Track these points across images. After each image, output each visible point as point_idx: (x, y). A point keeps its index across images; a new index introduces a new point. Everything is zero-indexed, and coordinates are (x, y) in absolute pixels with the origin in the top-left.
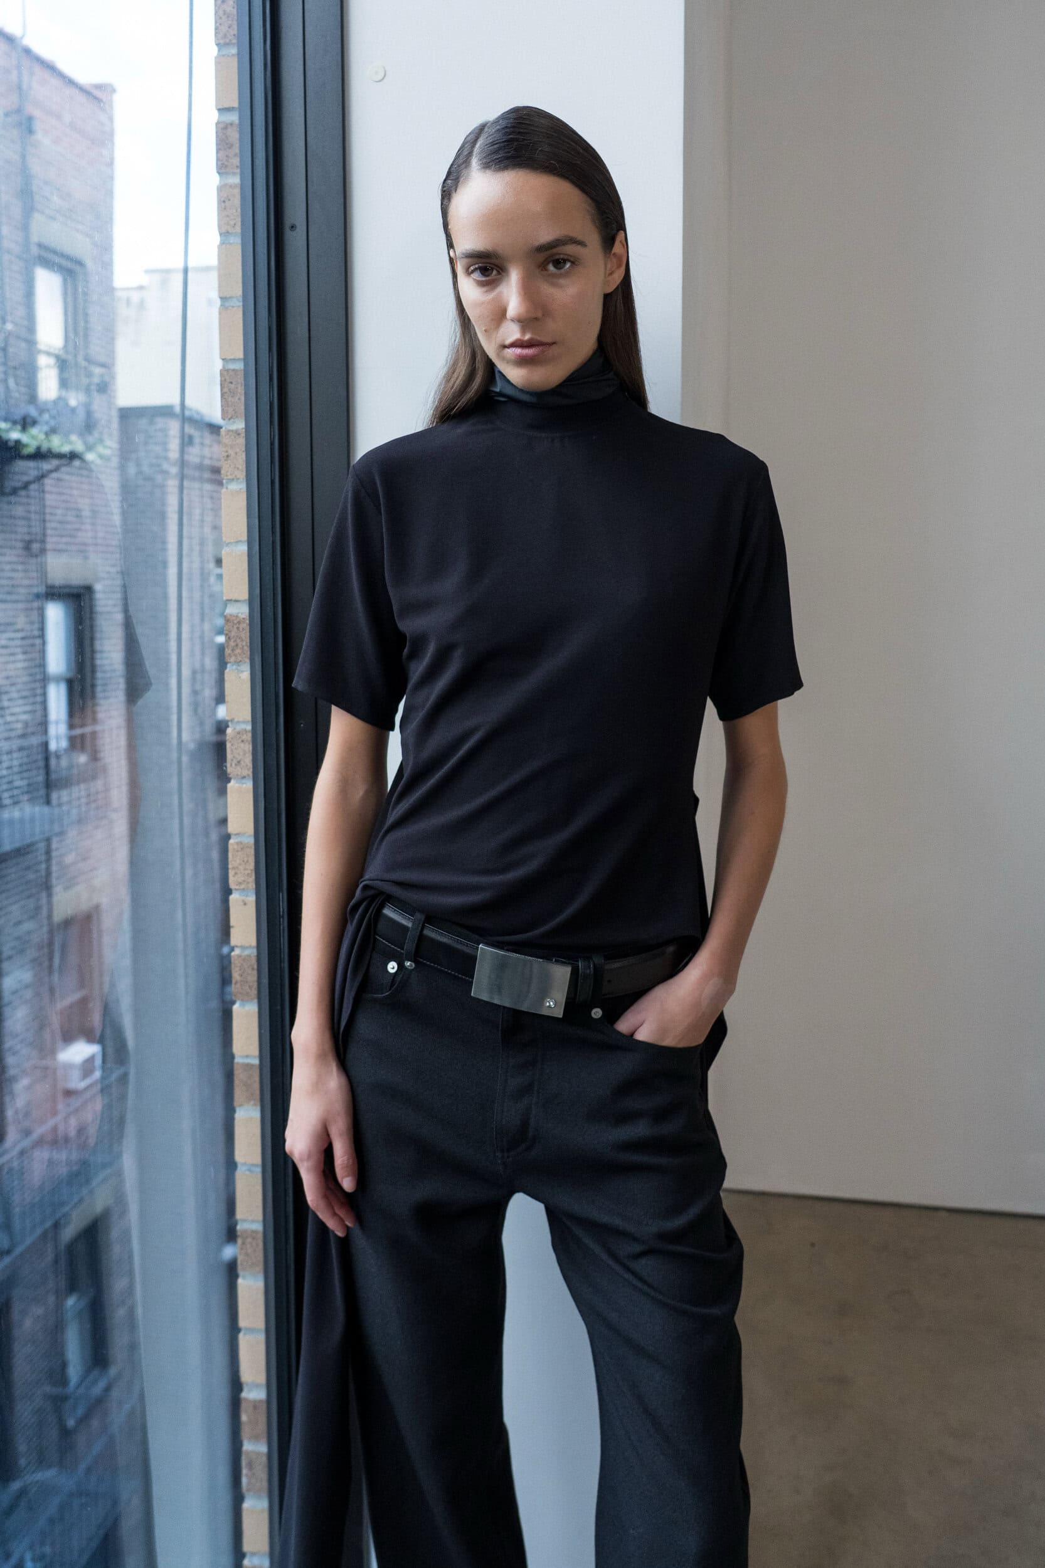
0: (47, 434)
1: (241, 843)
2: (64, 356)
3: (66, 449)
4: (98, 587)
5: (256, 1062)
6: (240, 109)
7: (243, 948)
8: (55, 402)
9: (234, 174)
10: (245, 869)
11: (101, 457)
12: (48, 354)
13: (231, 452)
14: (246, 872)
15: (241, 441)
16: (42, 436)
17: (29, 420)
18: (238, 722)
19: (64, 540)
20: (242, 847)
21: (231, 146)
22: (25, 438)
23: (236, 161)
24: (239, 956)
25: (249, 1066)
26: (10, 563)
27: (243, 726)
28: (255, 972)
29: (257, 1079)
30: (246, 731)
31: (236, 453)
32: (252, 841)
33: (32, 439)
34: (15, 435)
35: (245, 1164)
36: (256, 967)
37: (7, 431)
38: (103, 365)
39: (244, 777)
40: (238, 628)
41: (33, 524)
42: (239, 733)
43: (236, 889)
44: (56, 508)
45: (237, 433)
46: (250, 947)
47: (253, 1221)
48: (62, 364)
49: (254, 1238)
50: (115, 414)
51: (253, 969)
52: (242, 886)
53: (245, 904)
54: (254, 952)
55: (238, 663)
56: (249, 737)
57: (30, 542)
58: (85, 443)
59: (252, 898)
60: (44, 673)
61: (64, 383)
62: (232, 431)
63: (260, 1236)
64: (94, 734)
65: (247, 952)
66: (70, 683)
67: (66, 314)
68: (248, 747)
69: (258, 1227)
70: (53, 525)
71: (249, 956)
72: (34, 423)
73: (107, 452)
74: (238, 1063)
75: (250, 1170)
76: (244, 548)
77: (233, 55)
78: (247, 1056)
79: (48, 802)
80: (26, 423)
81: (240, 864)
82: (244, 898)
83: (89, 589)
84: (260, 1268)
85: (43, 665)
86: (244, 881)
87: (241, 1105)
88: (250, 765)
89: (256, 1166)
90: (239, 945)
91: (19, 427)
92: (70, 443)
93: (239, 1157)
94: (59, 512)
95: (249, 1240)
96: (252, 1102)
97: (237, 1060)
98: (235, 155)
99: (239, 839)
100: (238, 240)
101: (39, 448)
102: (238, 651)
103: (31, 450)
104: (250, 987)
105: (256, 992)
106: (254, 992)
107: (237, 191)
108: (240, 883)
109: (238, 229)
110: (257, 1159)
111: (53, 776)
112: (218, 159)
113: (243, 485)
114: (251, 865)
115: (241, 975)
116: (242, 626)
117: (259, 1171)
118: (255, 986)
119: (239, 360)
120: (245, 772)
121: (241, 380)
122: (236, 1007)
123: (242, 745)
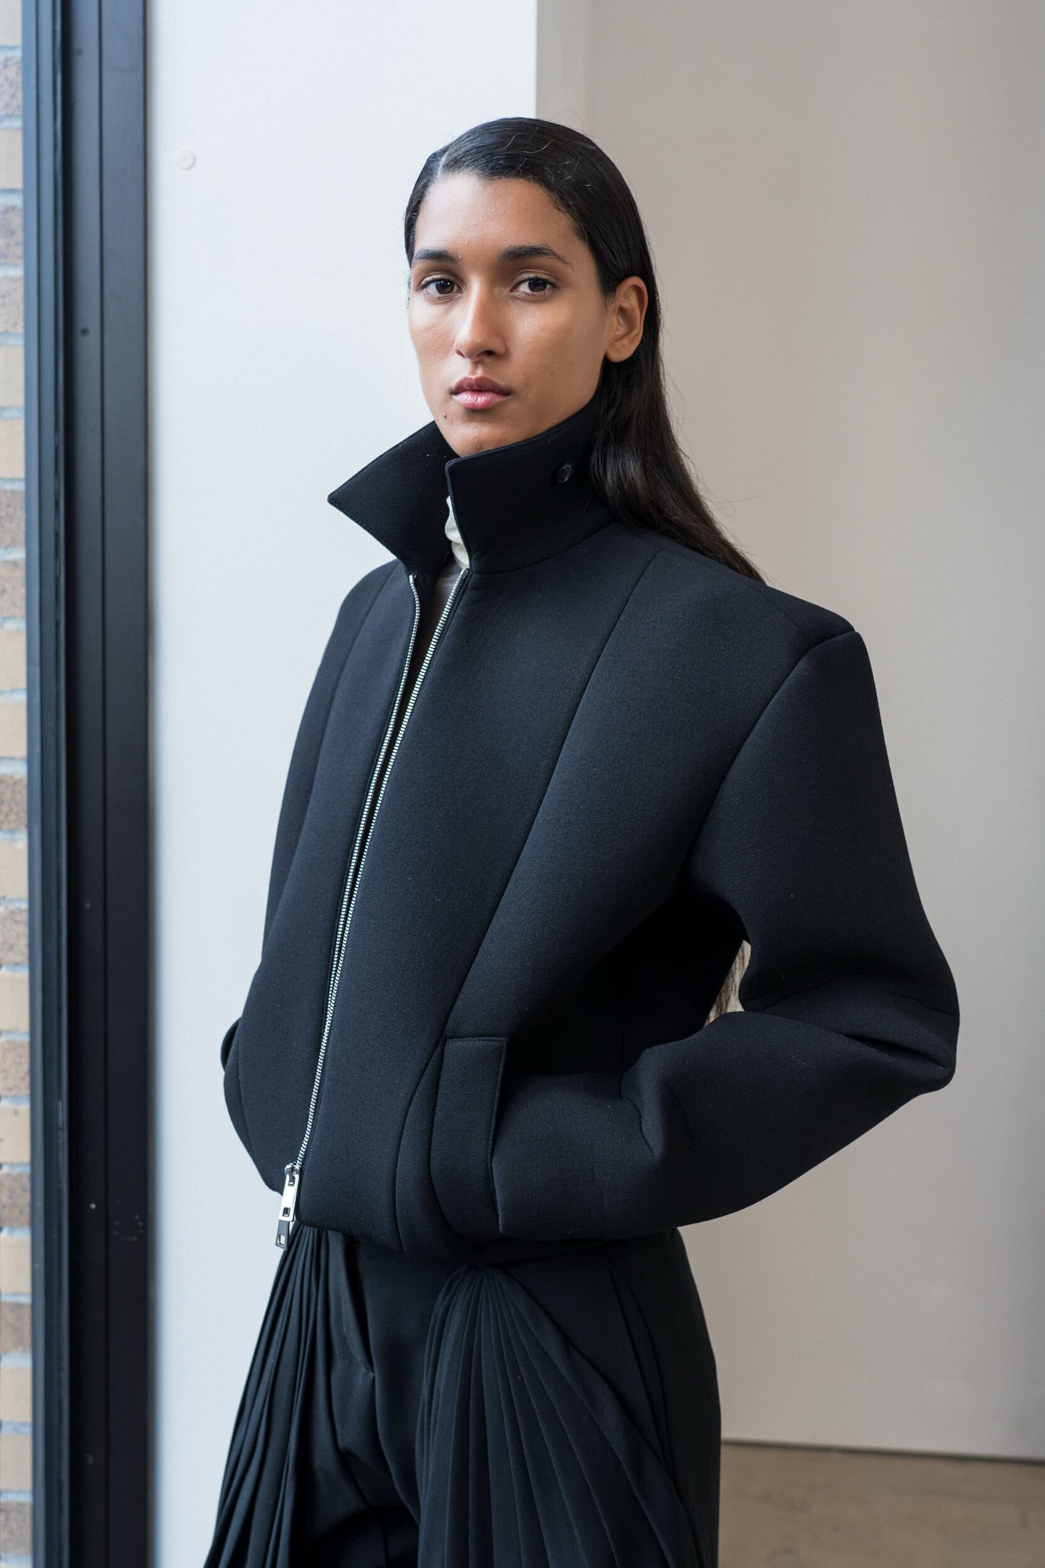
1: (13, 1042)
5: (27, 1300)
6: (25, 192)
7: (12, 1165)
9: (15, 265)
10: (17, 1073)
13: (8, 586)
14: (19, 1077)
15: (21, 573)
18: (12, 900)
20: (14, 1046)
21: (12, 233)
23: (19, 251)
24: (8, 1175)
25: (16, 1306)
27: (17, 905)
28: (28, 1196)
29: (27, 1321)
30: (21, 911)
31: (14, 588)
32: (26, 1039)
35: (10, 1423)
36: (28, 1189)
39: (17, 964)
40: (13, 791)
42: (12, 912)
43: (6, 1094)
45: (15, 564)
46: (21, 1164)
47: (20, 1492)
49: (20, 1512)
51: (24, 1190)
52: (14, 1092)
53: (15, 1114)
54: (29, 1171)
55: (12, 831)
56: (24, 917)
59: (25, 1107)
62: (9, 562)
63: (28, 1510)
65: (17, 1171)
68: (23, 930)
69: (26, 1498)
71: (20, 1175)
74: (5, 1303)
75: (16, 1430)
76: (22, 698)
77: (17, 129)
78: (16, 1294)
81: (13, 1065)
82: (14, 1107)
84: (27, 1548)
86: (13, 1087)
87: (7, 1352)
88: (26, 950)
89: (22, 1424)
90: (8, 1159)
93: (4, 1413)
95: (14, 1514)
96: (20, 1350)
97: (3, 1299)
98: (17, 244)
99: (12, 1037)
100: (20, 342)
102: (12, 817)
104: (21, 1212)
105: (28, 1219)
106: (26, 1217)
107: (20, 286)
108: (10, 1089)
109: (20, 329)
110: (26, 1416)
113: (22, 625)
114: (25, 1067)
115: (10, 1197)
116: (18, 788)
117: (28, 1431)
118: (27, 1210)
119: (19, 480)
120: (19, 959)
121: (20, 503)
122: (4, 1236)
123: (15, 927)
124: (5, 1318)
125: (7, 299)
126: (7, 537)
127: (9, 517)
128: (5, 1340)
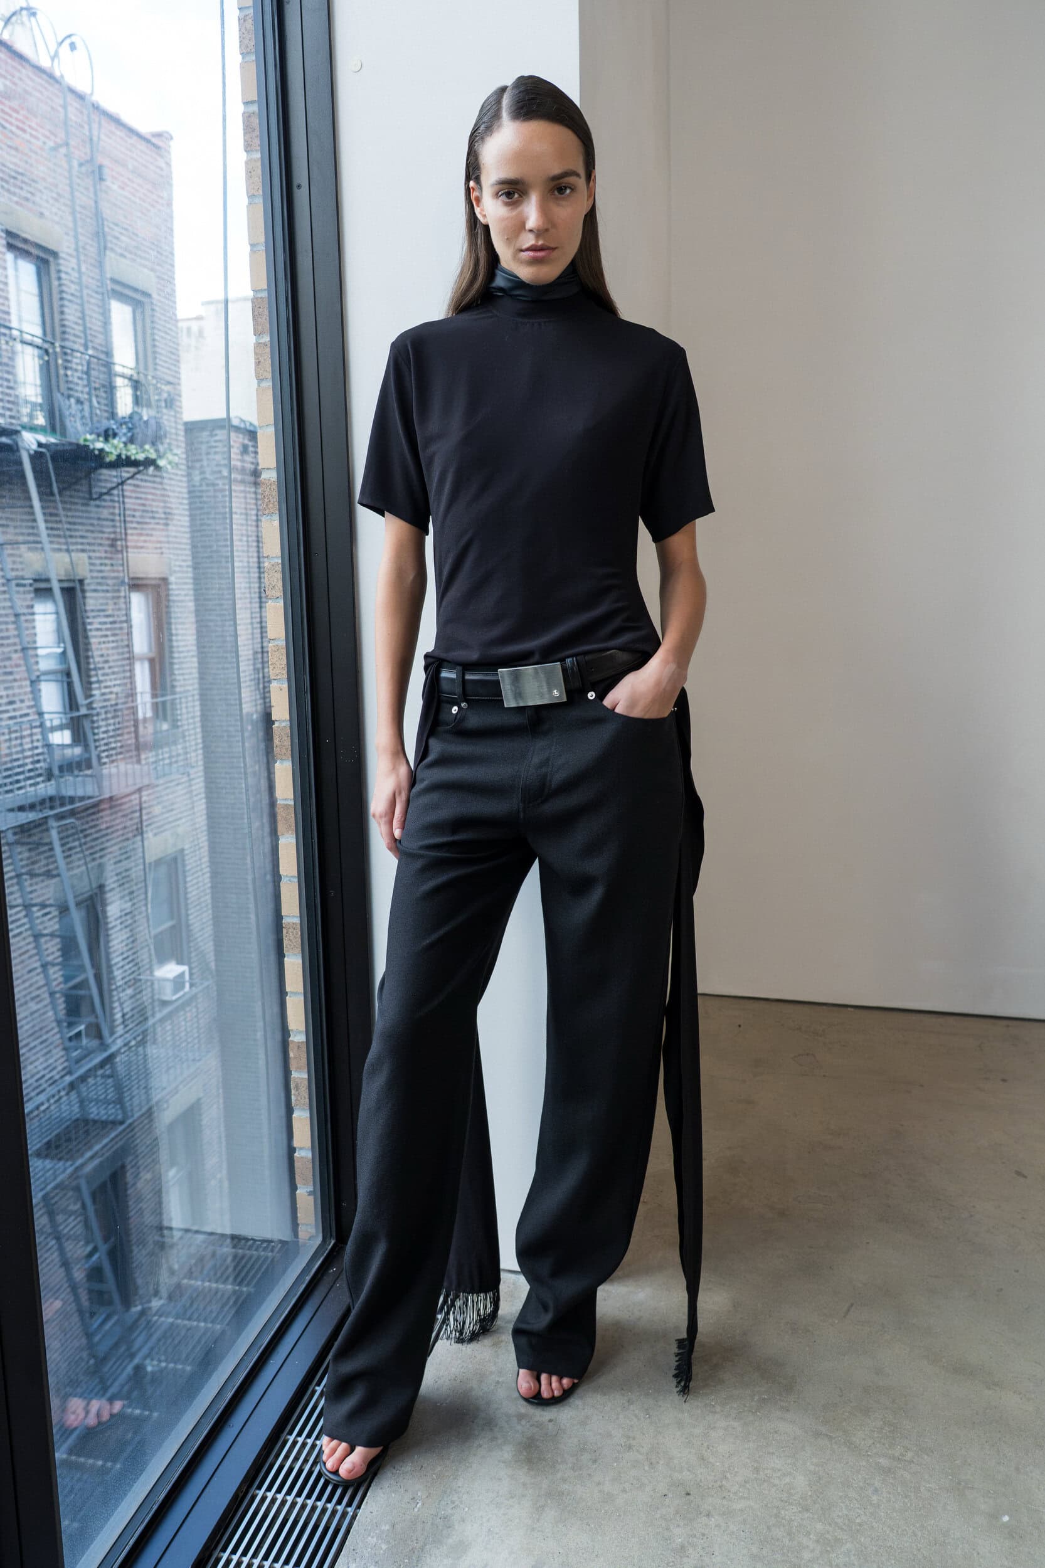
0: (125, 444)
1: (276, 642)
2: (135, 377)
3: (141, 457)
4: (172, 579)
5: (292, 802)
7: (280, 721)
8: (131, 417)
9: (257, 151)
11: (170, 463)
12: (123, 376)
13: (261, 359)
14: (281, 666)
16: (122, 445)
17: (111, 433)
19: (143, 538)
22: (107, 448)
24: (278, 727)
25: (287, 806)
26: (101, 558)
27: (275, 560)
28: (290, 739)
29: (293, 815)
30: (278, 564)
31: (264, 360)
32: (284, 644)
33: (113, 448)
34: (99, 445)
35: (285, 877)
36: (290, 734)
37: (93, 441)
38: (169, 383)
39: (277, 598)
41: (118, 524)
42: (273, 565)
44: (135, 510)
45: (265, 344)
46: (285, 720)
47: (294, 916)
48: (136, 385)
49: (295, 928)
50: (181, 427)
51: (288, 735)
53: (280, 689)
54: (289, 723)
56: (279, 567)
57: (115, 540)
58: (157, 451)
59: (285, 684)
60: (131, 652)
61: (137, 401)
62: (261, 343)
63: (299, 928)
64: (173, 702)
65: (283, 723)
66: (152, 661)
67: (136, 341)
68: (279, 575)
69: (297, 920)
70: (134, 525)
71: (285, 727)
72: (115, 435)
73: (176, 459)
74: (279, 805)
75: (291, 880)
78: (285, 799)
79: (139, 762)
80: (108, 435)
81: (276, 661)
82: (279, 685)
83: (165, 580)
84: (300, 951)
85: (129, 646)
86: (279, 673)
87: (282, 836)
88: (281, 587)
89: (296, 876)
90: (277, 719)
91: (101, 439)
92: (144, 451)
93: (282, 871)
94: (137, 514)
95: (292, 930)
96: (290, 831)
97: (278, 802)
101: (119, 456)
103: (112, 458)
104: (286, 750)
105: (291, 753)
106: (289, 753)
107: (259, 164)
108: (277, 677)
111: (141, 740)
112: (245, 141)
113: (271, 383)
114: (285, 661)
115: (279, 741)
116: (272, 487)
117: (297, 879)
118: (290, 748)
119: (265, 290)
120: (277, 594)
121: (266, 305)
122: (277, 765)
123: (276, 574)
124: (280, 813)
125: (253, 173)
126: (260, 328)
127: (261, 315)
128: (281, 827)
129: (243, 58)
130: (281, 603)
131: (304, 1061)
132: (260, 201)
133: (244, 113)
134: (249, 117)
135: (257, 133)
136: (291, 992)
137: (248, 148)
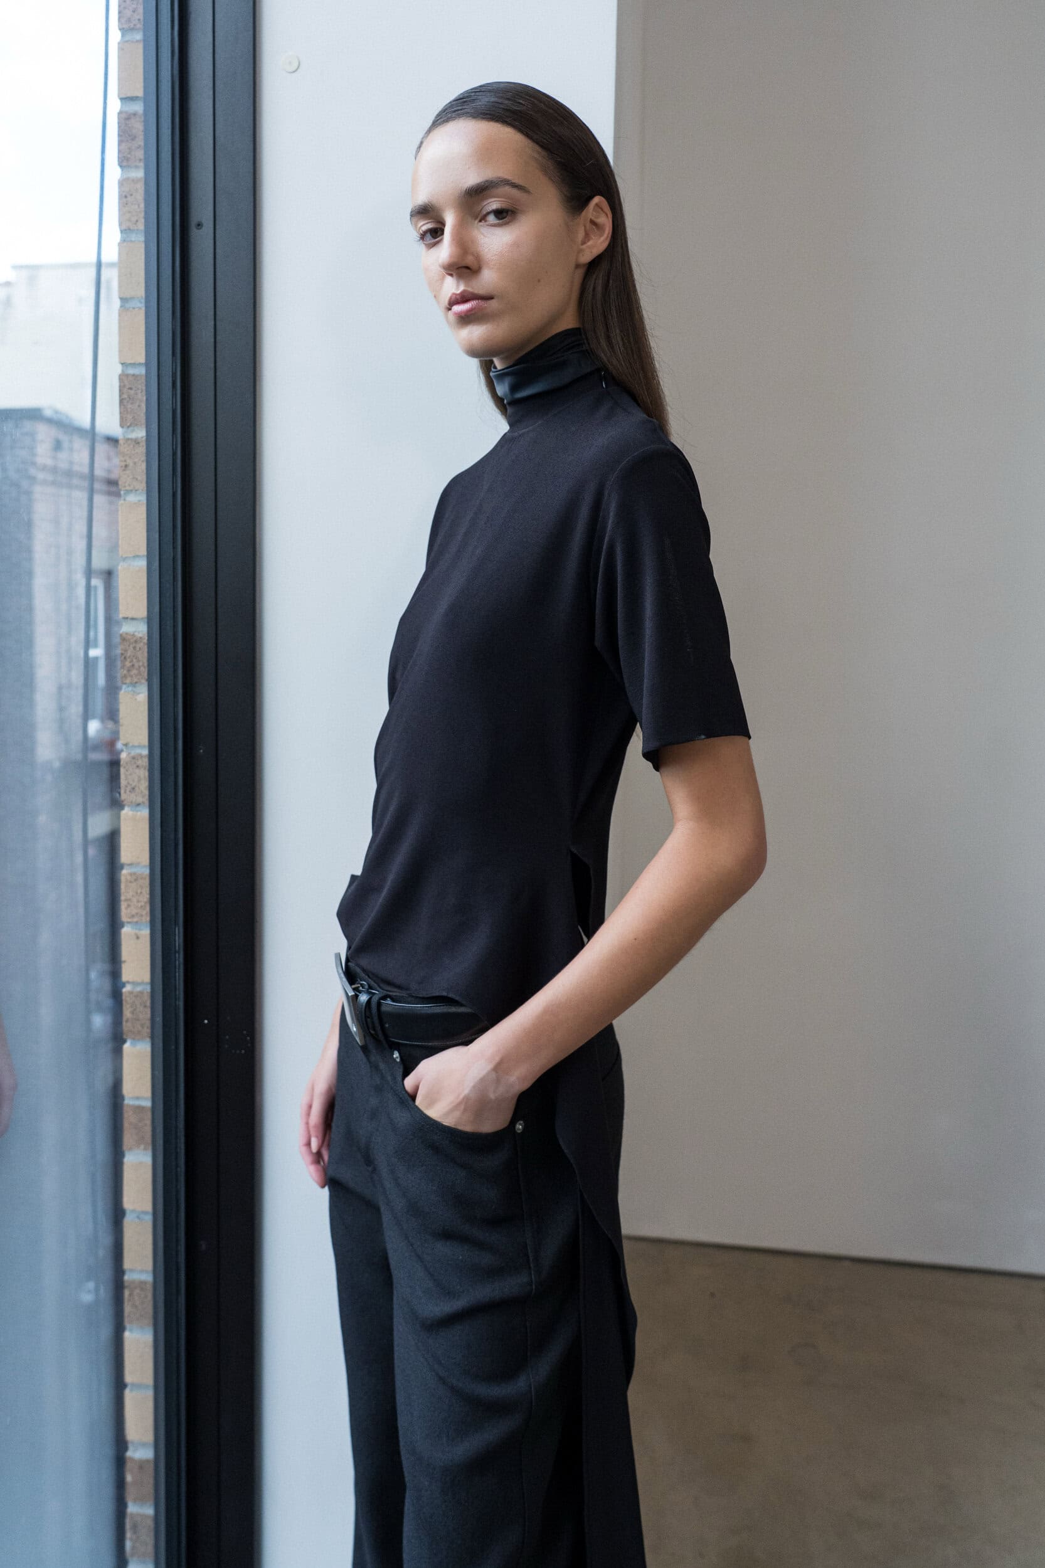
1: (135, 874)
5: (148, 1104)
6: (146, 99)
7: (134, 984)
9: (137, 167)
10: (138, 901)
13: (130, 462)
14: (140, 905)
15: (142, 449)
18: (134, 747)
20: (136, 878)
21: (133, 138)
23: (140, 154)
24: (131, 993)
25: (139, 1109)
27: (138, 751)
28: (149, 1011)
29: (148, 1122)
30: (141, 756)
31: (135, 463)
32: (147, 871)
35: (133, 1211)
36: (148, 1003)
39: (139, 805)
40: (134, 648)
42: (134, 758)
43: (128, 923)
45: (136, 442)
46: (142, 983)
47: (142, 1271)
49: (142, 1289)
51: (146, 1006)
52: (135, 920)
53: (138, 938)
54: (148, 989)
55: (134, 684)
56: (145, 762)
59: (146, 932)
62: (131, 439)
63: (149, 1287)
65: (139, 989)
68: (144, 773)
69: (148, 1278)
71: (141, 993)
74: (128, 1105)
75: (138, 1217)
76: (143, 563)
77: (137, 41)
78: (138, 1098)
81: (133, 896)
82: (137, 931)
84: (148, 1320)
86: (137, 914)
87: (130, 1149)
88: (147, 792)
89: (147, 1213)
90: (131, 980)
93: (128, 1203)
95: (137, 1291)
96: (142, 1147)
97: (126, 1102)
98: (139, 148)
99: (133, 870)
100: (142, 238)
102: (134, 672)
104: (142, 1026)
105: (149, 1031)
106: (147, 1031)
107: (141, 187)
108: (133, 916)
109: (141, 226)
110: (148, 1207)
112: (119, 151)
113: (143, 498)
114: (146, 897)
115: (132, 1013)
116: (138, 646)
117: (149, 1219)
118: (148, 1023)
119: (140, 364)
120: (140, 800)
121: (142, 385)
122: (127, 1046)
123: (137, 771)
124: (129, 1119)
125: (129, 199)
126: (130, 417)
127: (131, 399)
128: (128, 1138)
129: (123, 36)
130: (145, 813)
131: (149, 1488)
132: (139, 239)
133: (120, 113)
134: (128, 119)
135: (140, 141)
136: (133, 1385)
137: (124, 161)
